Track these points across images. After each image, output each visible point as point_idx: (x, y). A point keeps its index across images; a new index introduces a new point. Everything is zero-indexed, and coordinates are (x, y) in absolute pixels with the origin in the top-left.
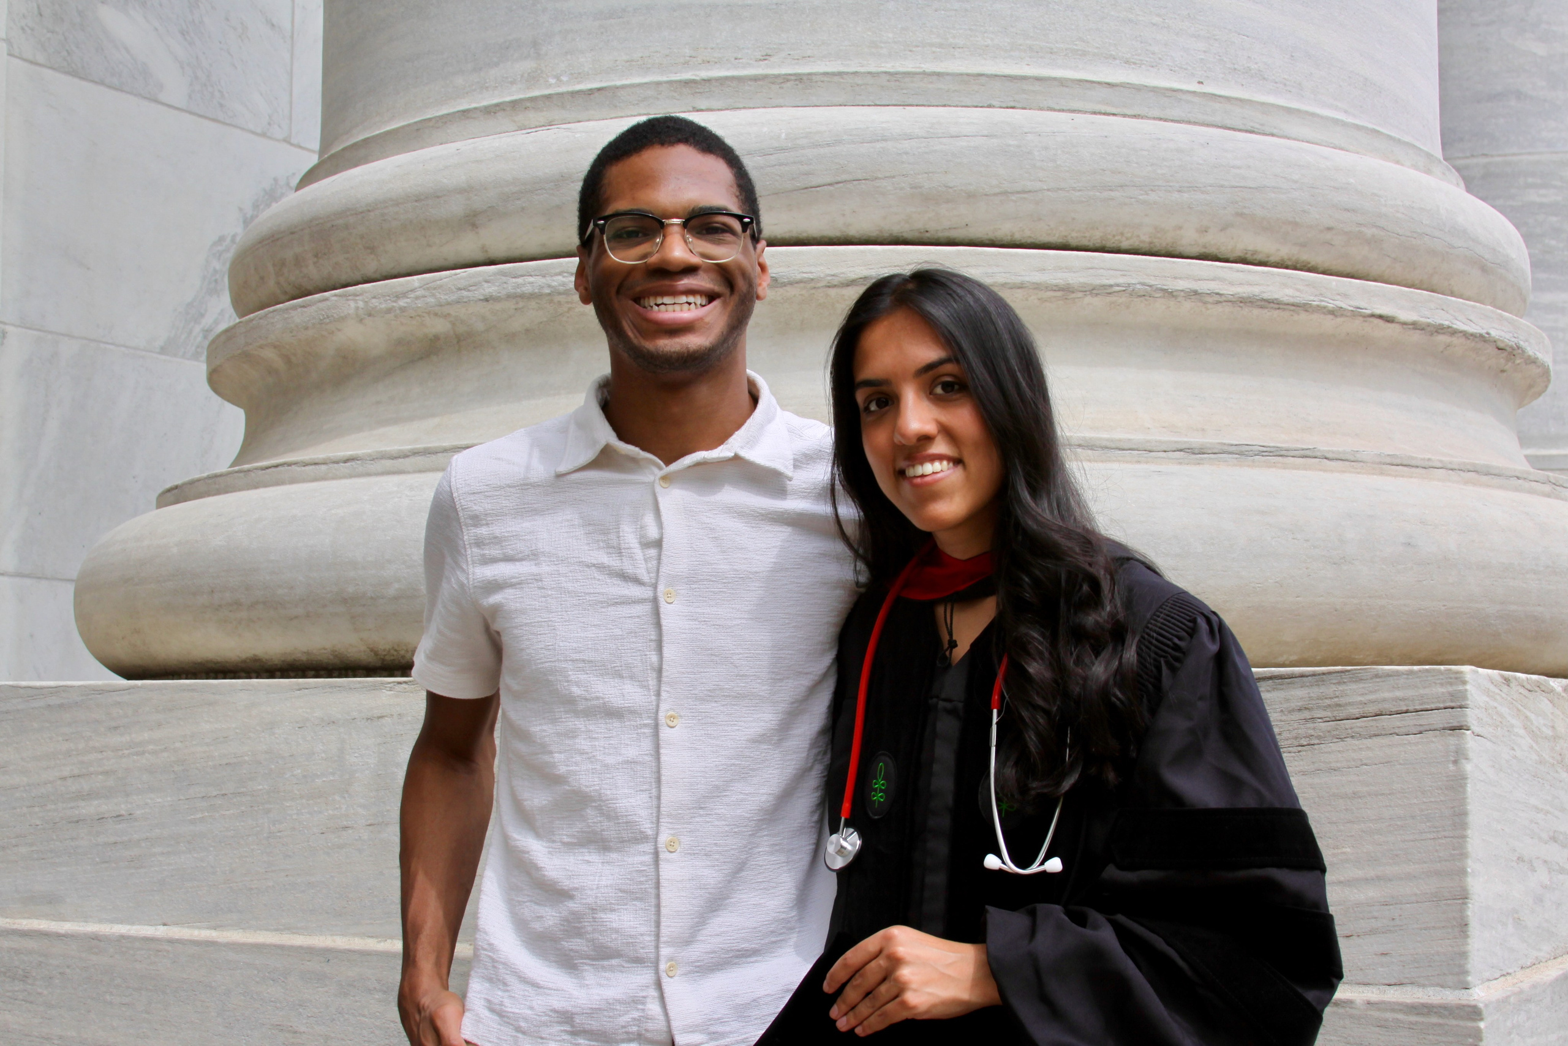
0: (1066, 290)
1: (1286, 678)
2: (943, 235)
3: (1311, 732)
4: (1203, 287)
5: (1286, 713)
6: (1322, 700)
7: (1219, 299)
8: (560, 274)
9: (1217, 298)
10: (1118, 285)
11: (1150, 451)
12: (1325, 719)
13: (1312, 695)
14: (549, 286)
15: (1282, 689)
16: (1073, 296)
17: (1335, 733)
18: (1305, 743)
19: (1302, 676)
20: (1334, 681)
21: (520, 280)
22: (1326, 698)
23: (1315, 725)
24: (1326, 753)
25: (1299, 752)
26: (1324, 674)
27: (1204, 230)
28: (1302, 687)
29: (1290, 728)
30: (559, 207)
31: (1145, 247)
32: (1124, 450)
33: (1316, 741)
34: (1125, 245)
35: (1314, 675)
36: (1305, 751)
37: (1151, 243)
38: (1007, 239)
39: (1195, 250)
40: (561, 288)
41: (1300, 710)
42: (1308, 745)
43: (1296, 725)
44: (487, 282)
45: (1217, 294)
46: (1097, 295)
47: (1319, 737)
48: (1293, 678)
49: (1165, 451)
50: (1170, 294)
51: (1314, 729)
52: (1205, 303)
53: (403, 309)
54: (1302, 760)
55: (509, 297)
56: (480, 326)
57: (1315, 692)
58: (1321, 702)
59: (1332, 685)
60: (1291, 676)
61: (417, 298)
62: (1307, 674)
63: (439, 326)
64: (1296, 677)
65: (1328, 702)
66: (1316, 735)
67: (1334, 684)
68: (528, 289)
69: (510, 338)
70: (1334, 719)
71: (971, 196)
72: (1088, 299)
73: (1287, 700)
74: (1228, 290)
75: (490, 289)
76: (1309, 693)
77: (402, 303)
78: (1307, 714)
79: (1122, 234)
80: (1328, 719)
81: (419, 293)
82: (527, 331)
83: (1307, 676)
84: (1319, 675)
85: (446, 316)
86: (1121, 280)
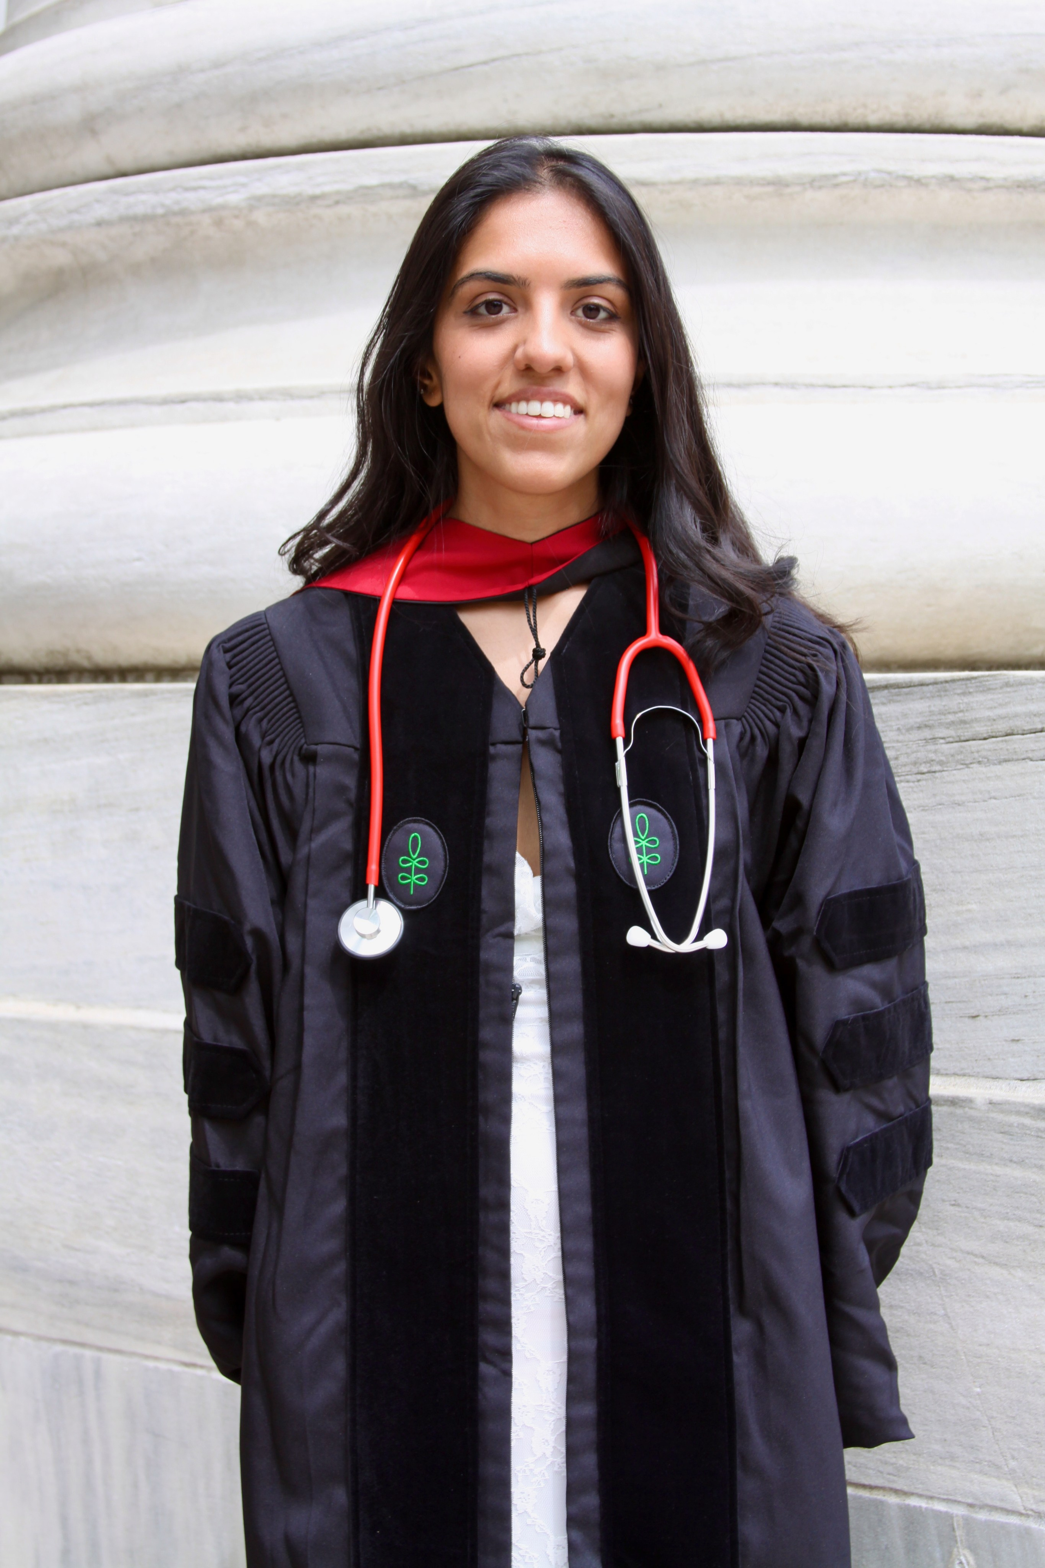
0: (778, 184)
1: (904, 687)
2: (635, 119)
3: (932, 756)
4: (962, 170)
5: (904, 731)
6: (945, 715)
7: (987, 185)
8: (174, 189)
9: (983, 184)
10: (844, 174)
11: (870, 388)
12: (948, 740)
13: (933, 708)
14: (163, 205)
15: (899, 701)
16: (788, 190)
17: (959, 757)
18: (925, 770)
19: (922, 684)
20: (959, 691)
21: (131, 199)
22: (949, 713)
23: (937, 747)
24: (950, 782)
25: (919, 781)
26: (946, 682)
27: (978, 95)
28: (921, 698)
29: (909, 751)
30: (179, 106)
31: (900, 120)
32: (834, 387)
33: (938, 768)
34: (873, 119)
35: (935, 683)
36: (926, 780)
37: (906, 115)
38: (716, 120)
39: (970, 122)
40: (176, 208)
41: (919, 728)
42: (929, 772)
43: (914, 747)
44: (98, 201)
45: (982, 178)
46: (820, 188)
47: (941, 763)
48: (910, 686)
49: (890, 387)
50: (919, 182)
51: (935, 752)
52: (969, 191)
53: (17, 238)
54: (922, 791)
55: (124, 219)
56: (102, 256)
57: (937, 704)
58: (943, 717)
59: (956, 696)
60: (910, 685)
61: (29, 224)
62: (928, 681)
63: (61, 258)
64: (915, 686)
65: (951, 718)
66: (937, 759)
67: (958, 694)
68: (140, 210)
69: (136, 270)
70: (957, 739)
71: (660, 68)
72: (809, 194)
73: (905, 715)
74: (997, 173)
75: (101, 211)
76: (930, 706)
77: (15, 230)
78: (927, 734)
79: (865, 106)
80: (951, 740)
81: (32, 217)
82: (153, 260)
83: (928, 685)
84: (941, 683)
85: (64, 245)
86: (848, 168)
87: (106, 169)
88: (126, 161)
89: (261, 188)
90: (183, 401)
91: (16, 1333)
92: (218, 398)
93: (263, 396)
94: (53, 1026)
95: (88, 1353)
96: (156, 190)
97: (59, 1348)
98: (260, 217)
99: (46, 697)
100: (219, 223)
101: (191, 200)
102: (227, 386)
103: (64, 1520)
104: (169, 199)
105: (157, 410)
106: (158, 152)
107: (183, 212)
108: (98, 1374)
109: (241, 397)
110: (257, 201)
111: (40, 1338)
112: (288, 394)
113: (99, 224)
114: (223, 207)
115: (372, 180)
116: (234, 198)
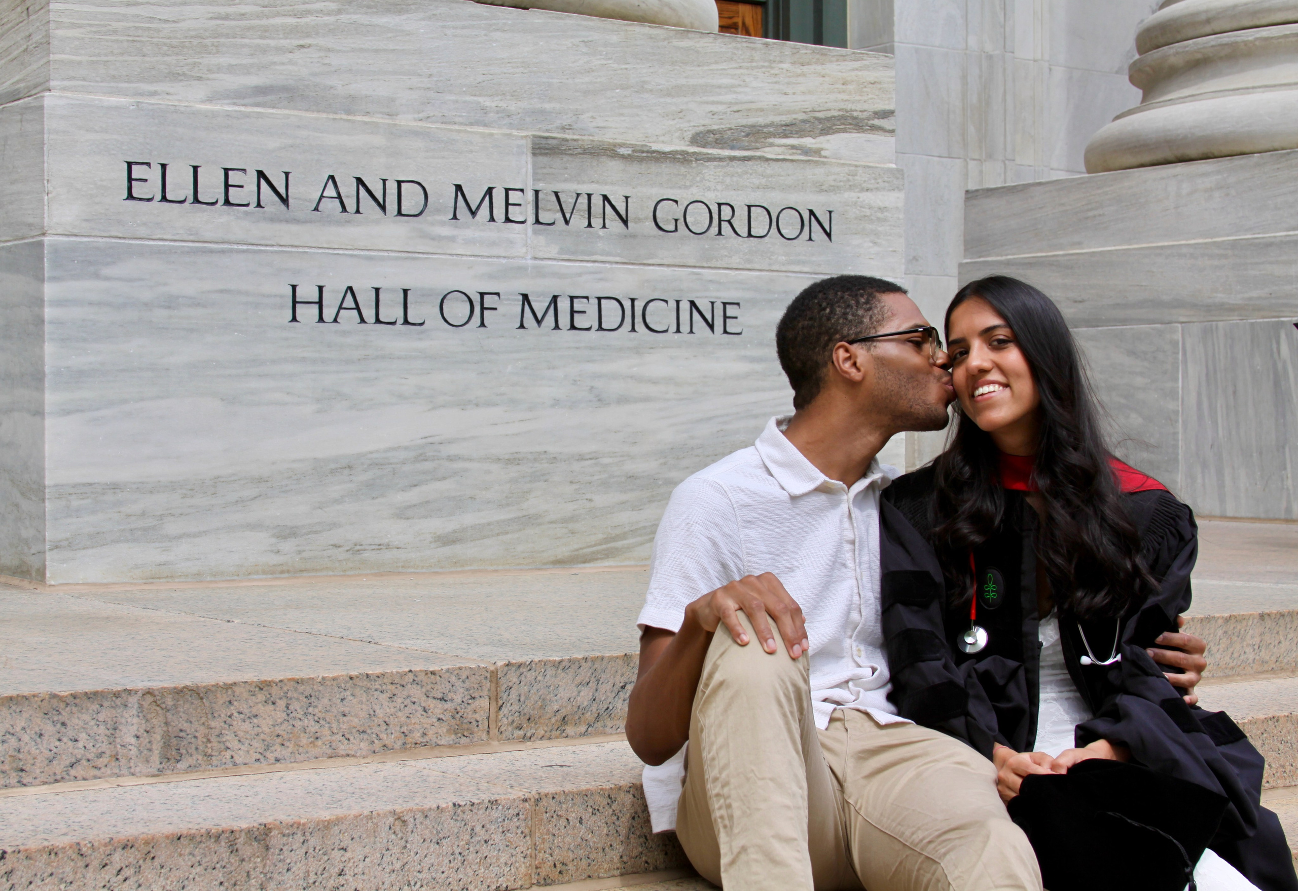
87: (1212, 32)
88: (1217, 29)
89: (1258, 36)
90: (1238, 89)
91: (1194, 322)
92: (1247, 88)
93: (1260, 87)
94: (1206, 244)
95: (1214, 323)
96: (1228, 37)
97: (1206, 323)
98: (1257, 43)
99: (1204, 163)
100: (1246, 45)
101: (1238, 39)
102: (1250, 85)
103: (1207, 367)
104: (1233, 39)
105: (1231, 92)
106: (1227, 26)
107: (1236, 43)
108: (1217, 327)
109: (1253, 88)
110: (1257, 39)
111: (1200, 322)
112: (1266, 86)
113: (1213, 46)
114: (1248, 41)
115: (1288, 33)
116: (1250, 38)
